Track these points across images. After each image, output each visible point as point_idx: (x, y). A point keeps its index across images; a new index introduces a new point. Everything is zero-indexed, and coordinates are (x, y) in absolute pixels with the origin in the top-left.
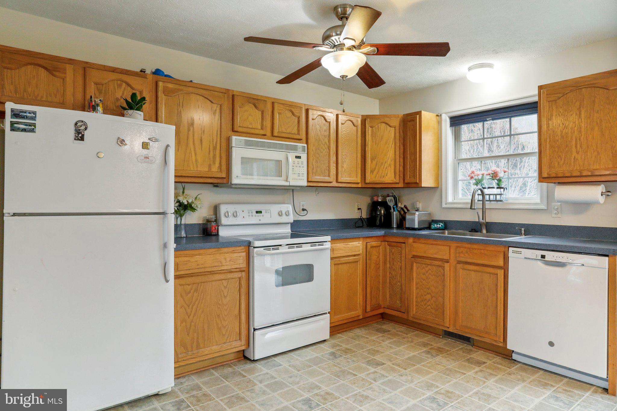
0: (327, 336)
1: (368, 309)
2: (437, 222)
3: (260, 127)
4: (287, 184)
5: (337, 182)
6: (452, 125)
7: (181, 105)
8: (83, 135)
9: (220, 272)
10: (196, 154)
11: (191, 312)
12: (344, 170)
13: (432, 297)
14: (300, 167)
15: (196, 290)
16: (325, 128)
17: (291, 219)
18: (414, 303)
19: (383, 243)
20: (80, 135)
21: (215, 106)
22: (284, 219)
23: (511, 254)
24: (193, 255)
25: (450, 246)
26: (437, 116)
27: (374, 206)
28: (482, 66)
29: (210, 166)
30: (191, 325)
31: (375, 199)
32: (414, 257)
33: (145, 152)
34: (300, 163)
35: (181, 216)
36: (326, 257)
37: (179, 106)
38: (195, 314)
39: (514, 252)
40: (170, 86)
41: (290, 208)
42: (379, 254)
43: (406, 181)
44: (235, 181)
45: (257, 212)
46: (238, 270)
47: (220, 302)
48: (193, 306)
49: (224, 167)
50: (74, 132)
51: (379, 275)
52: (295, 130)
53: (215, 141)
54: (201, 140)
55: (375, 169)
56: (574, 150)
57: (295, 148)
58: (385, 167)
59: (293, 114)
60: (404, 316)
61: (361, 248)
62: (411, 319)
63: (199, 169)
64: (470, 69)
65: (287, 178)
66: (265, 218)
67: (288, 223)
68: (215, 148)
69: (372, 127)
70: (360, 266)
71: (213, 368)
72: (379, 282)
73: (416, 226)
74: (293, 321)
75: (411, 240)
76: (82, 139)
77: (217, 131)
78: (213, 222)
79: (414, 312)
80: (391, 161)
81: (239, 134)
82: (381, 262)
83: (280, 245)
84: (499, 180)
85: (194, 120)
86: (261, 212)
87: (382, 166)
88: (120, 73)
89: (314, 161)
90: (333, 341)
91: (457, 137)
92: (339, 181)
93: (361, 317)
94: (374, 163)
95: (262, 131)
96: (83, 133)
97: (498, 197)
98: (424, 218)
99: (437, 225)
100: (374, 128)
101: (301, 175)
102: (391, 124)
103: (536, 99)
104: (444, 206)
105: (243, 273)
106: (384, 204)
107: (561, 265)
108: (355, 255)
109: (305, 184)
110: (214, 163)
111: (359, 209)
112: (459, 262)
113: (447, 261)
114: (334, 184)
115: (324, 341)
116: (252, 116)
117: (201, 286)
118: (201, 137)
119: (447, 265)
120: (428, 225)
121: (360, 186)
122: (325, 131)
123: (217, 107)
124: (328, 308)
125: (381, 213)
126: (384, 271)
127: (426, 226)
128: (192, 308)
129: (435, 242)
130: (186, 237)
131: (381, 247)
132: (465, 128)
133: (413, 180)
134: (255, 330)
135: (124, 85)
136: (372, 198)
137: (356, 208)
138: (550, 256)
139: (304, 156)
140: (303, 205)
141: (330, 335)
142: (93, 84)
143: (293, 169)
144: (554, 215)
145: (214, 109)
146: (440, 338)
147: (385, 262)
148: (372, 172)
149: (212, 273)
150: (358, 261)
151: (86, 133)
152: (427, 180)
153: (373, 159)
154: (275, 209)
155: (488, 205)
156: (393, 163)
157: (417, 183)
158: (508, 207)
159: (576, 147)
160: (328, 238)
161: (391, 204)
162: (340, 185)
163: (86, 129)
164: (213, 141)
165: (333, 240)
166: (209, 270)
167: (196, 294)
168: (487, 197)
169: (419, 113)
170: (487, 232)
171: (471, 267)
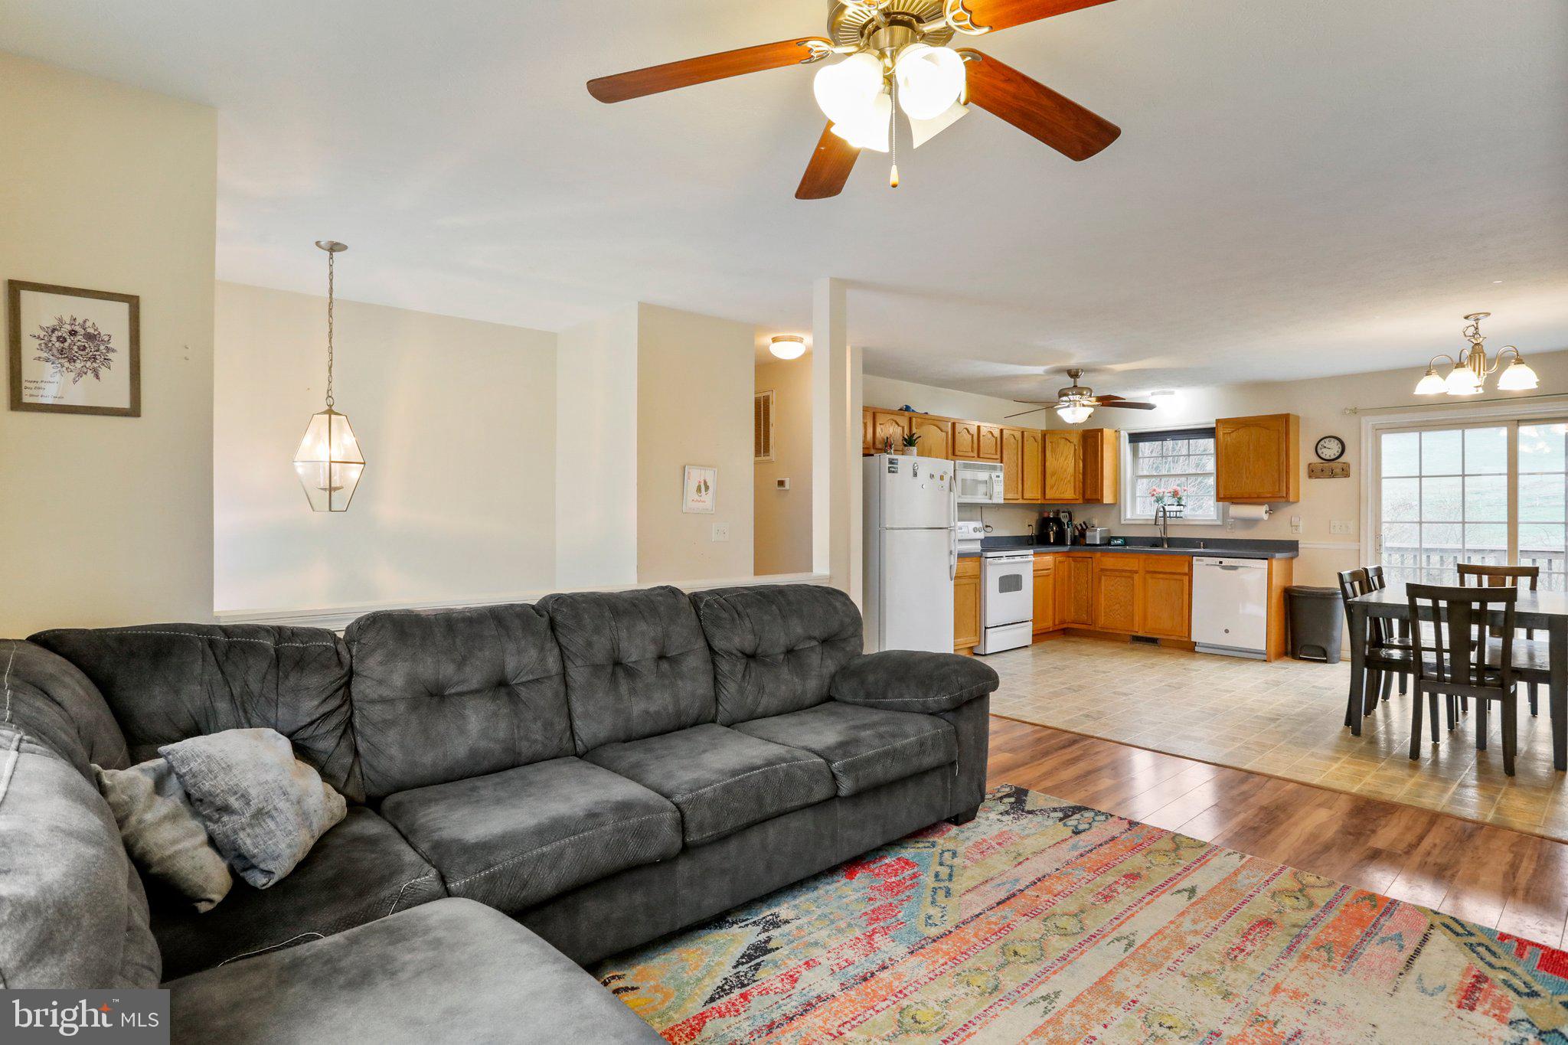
0: (1029, 642)
1: (1057, 623)
2: (1116, 538)
3: (970, 450)
4: (990, 502)
5: (1023, 498)
6: (1130, 442)
7: (925, 435)
8: (917, 473)
14: (1000, 486)
16: (1014, 447)
17: (981, 535)
18: (1103, 614)
20: (915, 473)
21: (943, 434)
23: (1194, 562)
25: (1135, 559)
26: (1116, 431)
27: (1044, 523)
28: (1164, 392)
31: (1046, 515)
32: (1102, 570)
33: (942, 482)
34: (999, 483)
36: (1030, 568)
39: (1197, 560)
40: (919, 420)
42: (1065, 569)
43: (1086, 497)
46: (975, 577)
50: (913, 471)
51: (1065, 590)
52: (993, 451)
55: (1055, 484)
56: (1244, 476)
57: (995, 468)
58: (1065, 483)
59: (992, 435)
60: (1092, 628)
61: (1051, 562)
62: (1098, 629)
64: (1152, 394)
66: (965, 534)
67: (976, 540)
69: (1051, 441)
70: (1051, 580)
72: (1065, 597)
73: (1098, 543)
74: (1009, 624)
75: (1098, 555)
76: (916, 476)
80: (1071, 476)
81: (957, 457)
82: (1066, 577)
83: (1002, 557)
84: (1180, 498)
87: (1062, 482)
88: (892, 414)
89: (1008, 479)
90: (1034, 647)
91: (1135, 453)
93: (1051, 630)
94: (1054, 478)
95: (972, 453)
98: (1104, 535)
99: (1117, 541)
100: (1054, 444)
101: (1000, 493)
102: (1071, 440)
104: (1123, 522)
105: (977, 579)
106: (1057, 521)
107: (1234, 568)
108: (1047, 569)
109: (1002, 501)
112: (1148, 572)
113: (1135, 572)
114: (1021, 501)
115: (1026, 646)
116: (966, 441)
119: (1136, 577)
120: (1108, 541)
121: (1039, 502)
122: (1015, 450)
124: (1030, 616)
125: (1052, 528)
129: (1124, 556)
131: (1066, 563)
133: (1094, 497)
134: (986, 628)
137: (1028, 525)
138: (1226, 562)
139: (1001, 475)
140: (988, 522)
141: (1033, 643)
143: (995, 488)
144: (1228, 531)
146: (1128, 644)
147: (1069, 577)
150: (1050, 575)
152: (1108, 499)
153: (1053, 475)
154: (972, 525)
155: (1170, 521)
156: (1072, 478)
157: (1099, 500)
158: (1187, 523)
159: (1247, 474)
160: (1031, 552)
161: (1065, 521)
162: (1027, 502)
165: (1035, 554)
168: (1168, 514)
169: (1101, 431)
171: (1161, 576)
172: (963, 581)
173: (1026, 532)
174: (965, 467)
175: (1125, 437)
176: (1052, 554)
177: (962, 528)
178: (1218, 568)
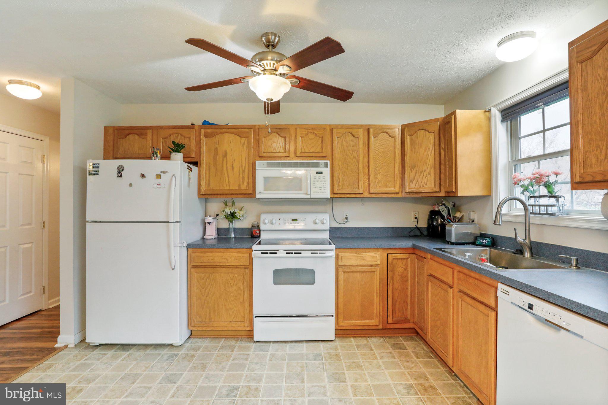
1: (389, 320)
3: (283, 151)
4: (308, 197)
5: (370, 193)
6: (504, 120)
7: (217, 143)
8: (122, 174)
9: (228, 266)
10: (228, 177)
11: (205, 293)
13: (441, 325)
14: (321, 181)
15: (208, 278)
17: (327, 226)
18: (430, 326)
19: (412, 256)
20: (120, 174)
21: (243, 140)
22: (319, 227)
24: (205, 253)
25: (453, 270)
29: (239, 185)
30: (204, 302)
32: (430, 275)
33: (158, 181)
34: (322, 179)
35: (232, 222)
37: (216, 144)
38: (207, 295)
39: (504, 294)
40: (209, 131)
41: (326, 217)
42: (407, 266)
43: (446, 190)
44: (258, 196)
45: (293, 220)
47: (227, 290)
48: (206, 289)
49: (251, 186)
50: (117, 172)
51: (407, 289)
52: (319, 149)
53: (244, 166)
54: (233, 167)
57: (317, 165)
59: (316, 135)
60: (426, 339)
61: (379, 258)
63: (231, 188)
64: (499, 45)
65: (308, 191)
67: (325, 230)
68: (244, 172)
69: (410, 136)
70: (377, 277)
71: (226, 338)
72: (407, 296)
73: (453, 240)
75: (429, 256)
76: (121, 176)
77: (246, 158)
79: (429, 337)
80: (431, 168)
81: (265, 158)
82: (409, 275)
83: (278, 250)
84: (548, 186)
85: (227, 152)
87: (422, 175)
88: (178, 129)
89: (341, 175)
91: (514, 133)
92: (371, 191)
93: (381, 327)
94: (414, 172)
95: (285, 154)
96: (121, 173)
97: (550, 210)
99: (483, 240)
100: (413, 136)
101: (322, 188)
102: (430, 130)
106: (439, 213)
108: (372, 265)
109: (328, 196)
110: (243, 183)
111: (416, 218)
112: (460, 291)
113: (451, 287)
114: (366, 194)
117: (212, 275)
118: (233, 164)
120: (474, 240)
121: (400, 195)
123: (245, 140)
126: (413, 284)
129: (444, 262)
131: (409, 260)
132: (524, 120)
133: (450, 189)
134: (255, 317)
135: (180, 135)
136: (433, 207)
137: (413, 217)
139: (327, 173)
140: (347, 215)
142: (162, 139)
143: (314, 183)
145: (243, 142)
147: (414, 276)
148: (411, 181)
149: (221, 267)
150: (374, 272)
151: (123, 173)
152: (468, 188)
153: (412, 168)
154: (310, 218)
156: (433, 170)
157: (453, 192)
160: (333, 247)
161: (445, 214)
162: (375, 195)
163: (123, 170)
164: (242, 167)
166: (218, 264)
167: (208, 281)
169: (454, 113)
170: (532, 255)
171: (468, 300)
172: (224, 270)
173: (410, 223)
174: (270, 166)
175: (495, 116)
176: (381, 250)
177: (297, 220)
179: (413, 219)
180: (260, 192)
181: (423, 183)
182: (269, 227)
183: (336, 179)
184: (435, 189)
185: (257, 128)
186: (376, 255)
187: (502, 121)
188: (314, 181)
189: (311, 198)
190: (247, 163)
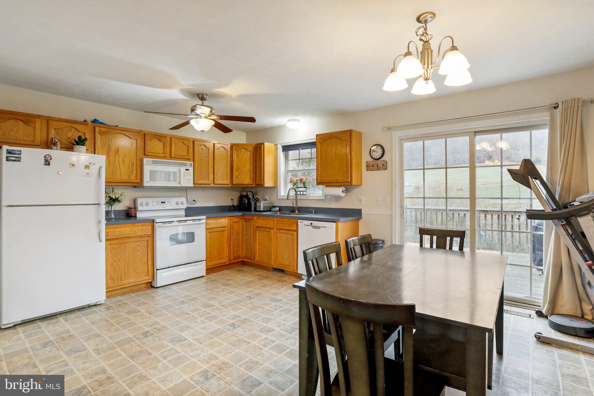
0: (204, 273)
1: (232, 259)
2: (275, 207)
3: (162, 152)
4: (180, 186)
5: (214, 184)
6: (283, 151)
7: (110, 140)
8: (49, 163)
9: (135, 237)
10: (120, 169)
11: (117, 260)
12: (218, 176)
13: (266, 249)
14: (188, 175)
15: (120, 247)
16: (205, 152)
17: (185, 206)
18: (257, 254)
19: (242, 220)
20: (48, 163)
21: (132, 141)
22: (180, 206)
23: (299, 223)
24: (117, 228)
25: (274, 221)
26: (275, 145)
27: (241, 198)
28: (294, 120)
29: (129, 176)
30: (116, 267)
32: (258, 227)
33: (87, 171)
34: (189, 173)
35: (111, 205)
36: (203, 228)
37: (109, 141)
38: (119, 261)
39: (301, 222)
40: (103, 129)
41: (184, 200)
42: (239, 226)
43: (256, 183)
44: (145, 184)
45: (162, 203)
46: (146, 236)
47: (135, 254)
48: (118, 256)
49: (139, 177)
50: (44, 161)
51: (239, 239)
52: (185, 154)
53: (133, 161)
54: (124, 161)
55: (239, 176)
56: (330, 169)
57: (185, 165)
58: (245, 174)
59: (184, 144)
60: (253, 262)
61: (227, 223)
62: (256, 263)
63: (122, 178)
64: (288, 121)
65: (180, 182)
66: (167, 206)
67: (183, 209)
68: (133, 165)
69: (236, 151)
70: (226, 234)
71: (131, 293)
72: (239, 243)
73: (262, 210)
74: (182, 265)
75: (256, 218)
76: (49, 164)
77: (134, 155)
78: (133, 209)
79: (257, 259)
80: (248, 171)
81: (149, 156)
82: (240, 231)
83: (173, 222)
84: (304, 183)
85: (119, 149)
86: (164, 202)
87: (243, 174)
88: (71, 123)
89: (198, 172)
90: (208, 276)
91: (287, 158)
92: (215, 183)
93: (227, 263)
94: (238, 172)
95: (163, 154)
96: (49, 161)
97: (305, 193)
98: (267, 205)
99: (275, 209)
100: (238, 151)
101: (189, 180)
102: (248, 150)
103: (315, 140)
104: (279, 198)
105: (149, 237)
106: (247, 196)
107: (318, 228)
108: (223, 227)
109: (192, 185)
110: (132, 174)
111: (232, 200)
112: (278, 229)
113: (272, 229)
114: (212, 185)
115: (203, 276)
116: (157, 146)
117: (123, 245)
118: (124, 159)
119: (272, 231)
120: (270, 209)
121: (229, 186)
122: (206, 154)
123: (134, 141)
124: (204, 258)
125: (245, 202)
126: (242, 236)
127: (269, 209)
128: (117, 257)
129: (267, 219)
130: (115, 218)
131: (240, 222)
132: (291, 153)
133: (260, 183)
134: (157, 270)
135: (73, 129)
136: (241, 193)
137: (230, 199)
138: (315, 223)
139: (191, 169)
140: (194, 198)
141: (206, 274)
142: (53, 129)
143: (184, 177)
144: (328, 203)
145: (132, 142)
146: (271, 272)
147: (243, 231)
148: (237, 177)
149: (129, 237)
150: (224, 231)
151: (51, 162)
152: (268, 182)
153: (237, 170)
154: (174, 200)
155: (299, 197)
156: (249, 172)
157: (262, 184)
158: (310, 198)
159: (331, 167)
160: (204, 217)
161: (251, 197)
162: (216, 186)
163: (51, 159)
164: (131, 161)
165: (207, 218)
166: (128, 236)
167: (119, 250)
168: (299, 193)
169: (263, 144)
170: (298, 212)
171: (283, 231)
172: (132, 240)
173: (229, 203)
174: (154, 163)
175: (280, 148)
176: (227, 218)
177: (165, 202)
178: (310, 227)
179: (230, 201)
180: (147, 182)
181: (243, 179)
182: (145, 208)
183: (196, 174)
184: (250, 183)
185: (143, 133)
186: (225, 221)
187: (282, 151)
188: (184, 175)
189: (181, 187)
190: (135, 159)
